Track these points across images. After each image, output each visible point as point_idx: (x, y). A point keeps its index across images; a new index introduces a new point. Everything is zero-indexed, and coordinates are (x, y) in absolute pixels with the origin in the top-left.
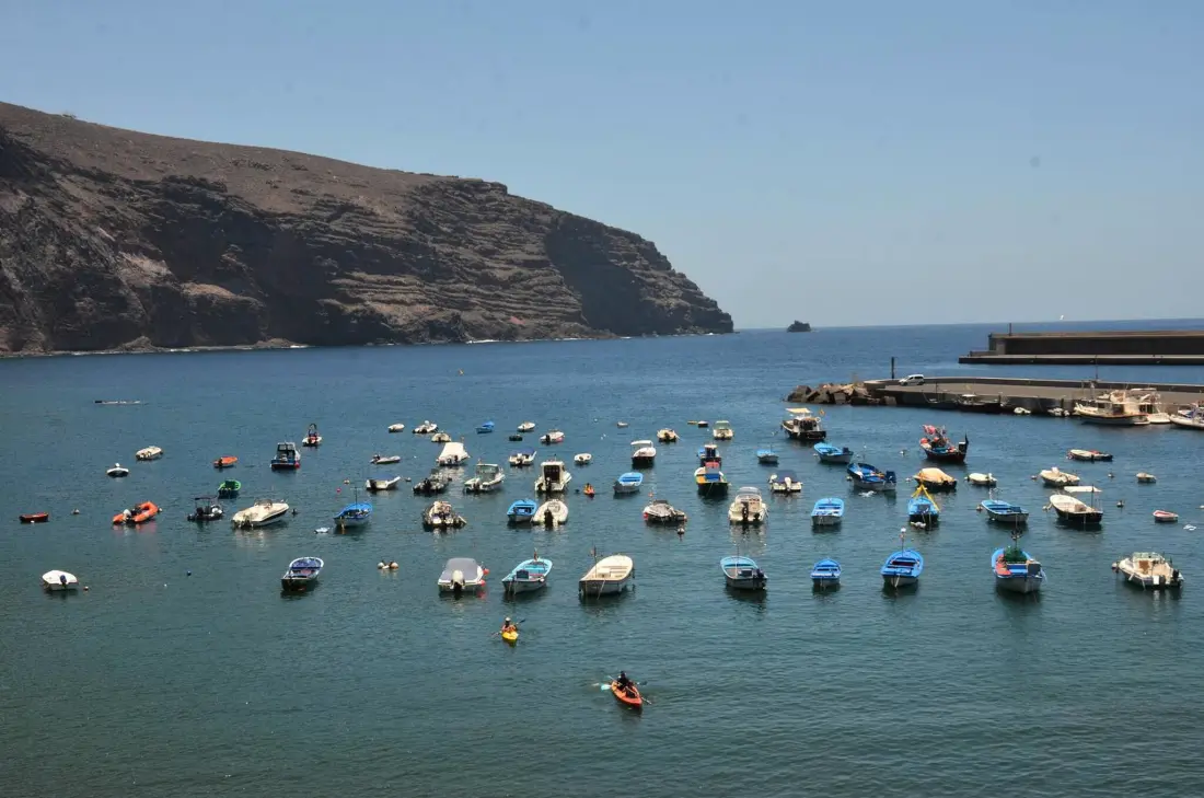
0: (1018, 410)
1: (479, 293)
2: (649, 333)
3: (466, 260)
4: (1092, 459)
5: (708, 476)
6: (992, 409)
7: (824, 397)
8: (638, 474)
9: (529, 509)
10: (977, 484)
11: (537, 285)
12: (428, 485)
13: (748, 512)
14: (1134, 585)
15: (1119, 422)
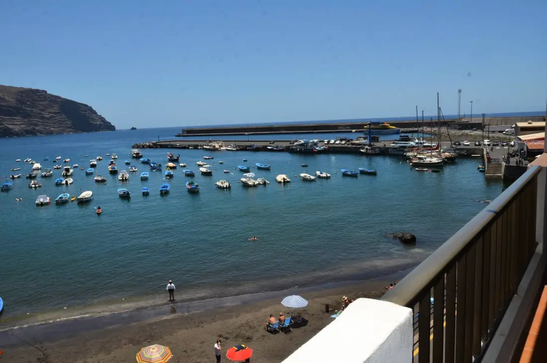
0: (190, 148)
1: (40, 121)
2: (92, 131)
3: (36, 112)
4: (209, 159)
5: (112, 168)
6: (184, 148)
7: (141, 146)
8: (93, 169)
10: (182, 166)
11: (58, 119)
12: (30, 176)
13: (123, 177)
14: (220, 188)
15: (214, 150)
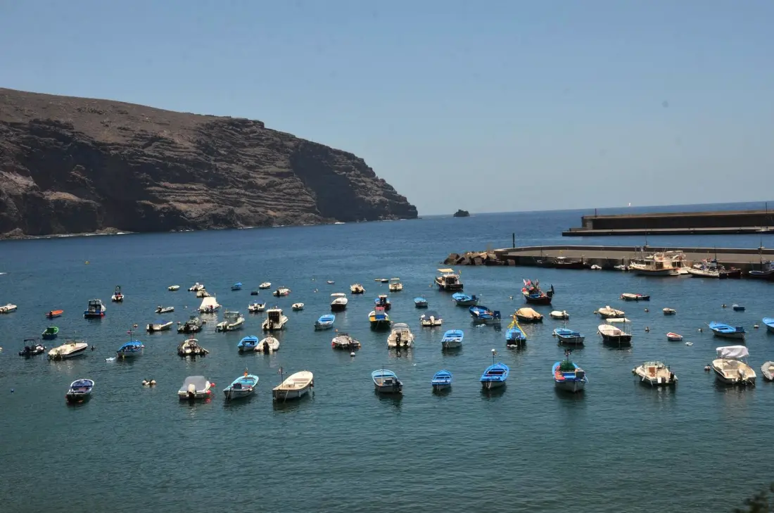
0: (593, 267)
1: (246, 195)
2: (361, 220)
3: (238, 173)
4: (637, 299)
5: (376, 316)
6: (578, 266)
7: (467, 261)
8: (333, 316)
9: (253, 342)
10: (556, 318)
11: (285, 189)
12: (187, 327)
13: (400, 340)
14: (647, 385)
15: (660, 274)
